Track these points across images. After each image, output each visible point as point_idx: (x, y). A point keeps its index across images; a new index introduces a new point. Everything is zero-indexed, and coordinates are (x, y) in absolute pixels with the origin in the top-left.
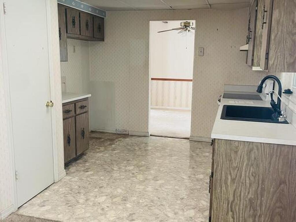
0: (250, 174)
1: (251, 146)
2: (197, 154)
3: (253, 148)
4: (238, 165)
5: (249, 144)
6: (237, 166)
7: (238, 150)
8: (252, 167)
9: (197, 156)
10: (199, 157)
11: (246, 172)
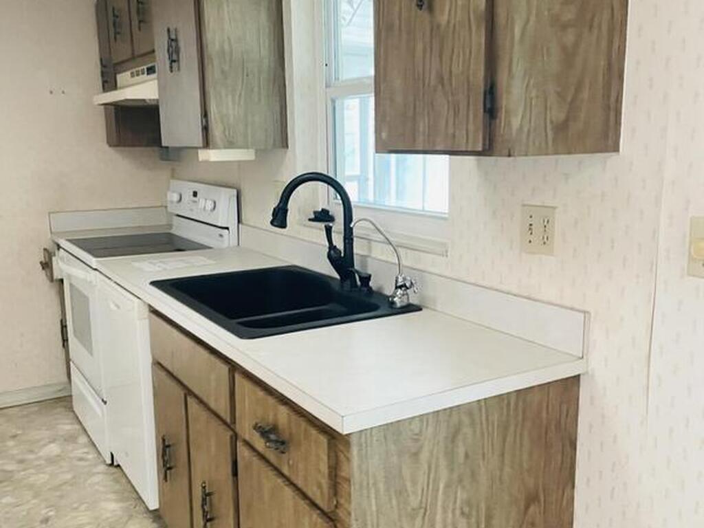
0: (458, 512)
1: (455, 419)
2: (21, 462)
3: (460, 423)
4: (424, 500)
5: (450, 416)
6: (421, 502)
7: (421, 447)
8: (459, 487)
9: (24, 470)
10: (32, 471)
11: (445, 511)
